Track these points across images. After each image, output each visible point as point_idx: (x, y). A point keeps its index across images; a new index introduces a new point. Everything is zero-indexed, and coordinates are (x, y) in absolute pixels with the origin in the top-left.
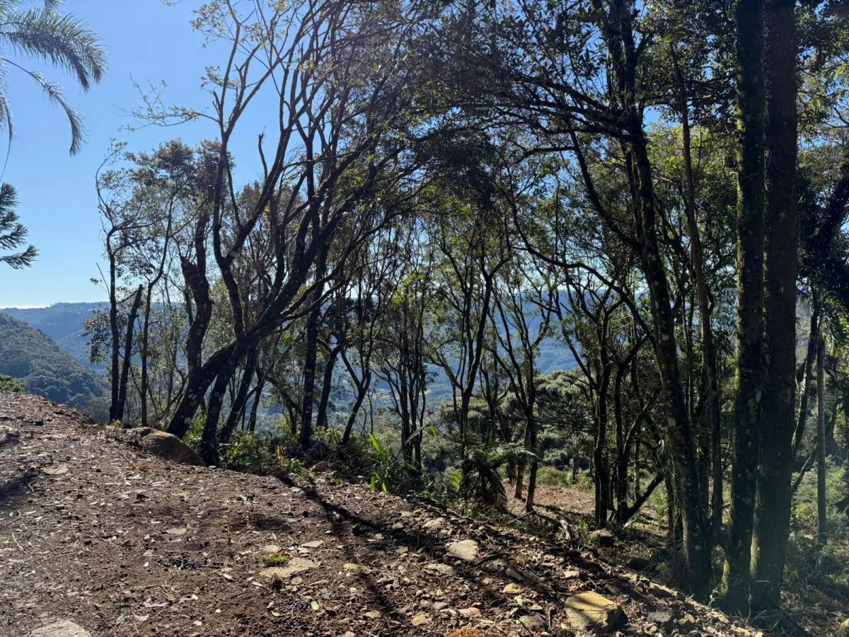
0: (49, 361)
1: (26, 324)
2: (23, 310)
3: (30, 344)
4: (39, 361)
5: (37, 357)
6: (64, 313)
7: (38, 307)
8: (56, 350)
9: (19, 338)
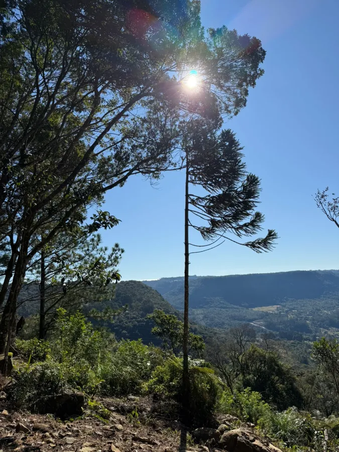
0: (161, 306)
1: (151, 288)
2: (149, 281)
3: (153, 297)
4: (157, 305)
5: (156, 304)
6: (165, 282)
7: (155, 280)
8: (163, 300)
9: (149, 295)
